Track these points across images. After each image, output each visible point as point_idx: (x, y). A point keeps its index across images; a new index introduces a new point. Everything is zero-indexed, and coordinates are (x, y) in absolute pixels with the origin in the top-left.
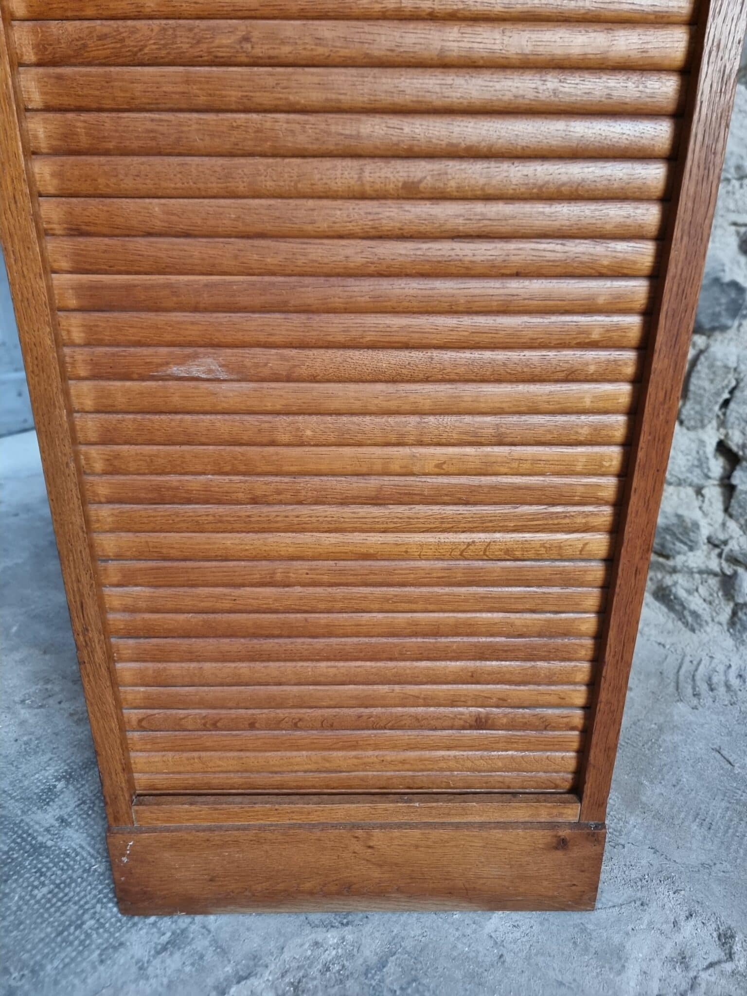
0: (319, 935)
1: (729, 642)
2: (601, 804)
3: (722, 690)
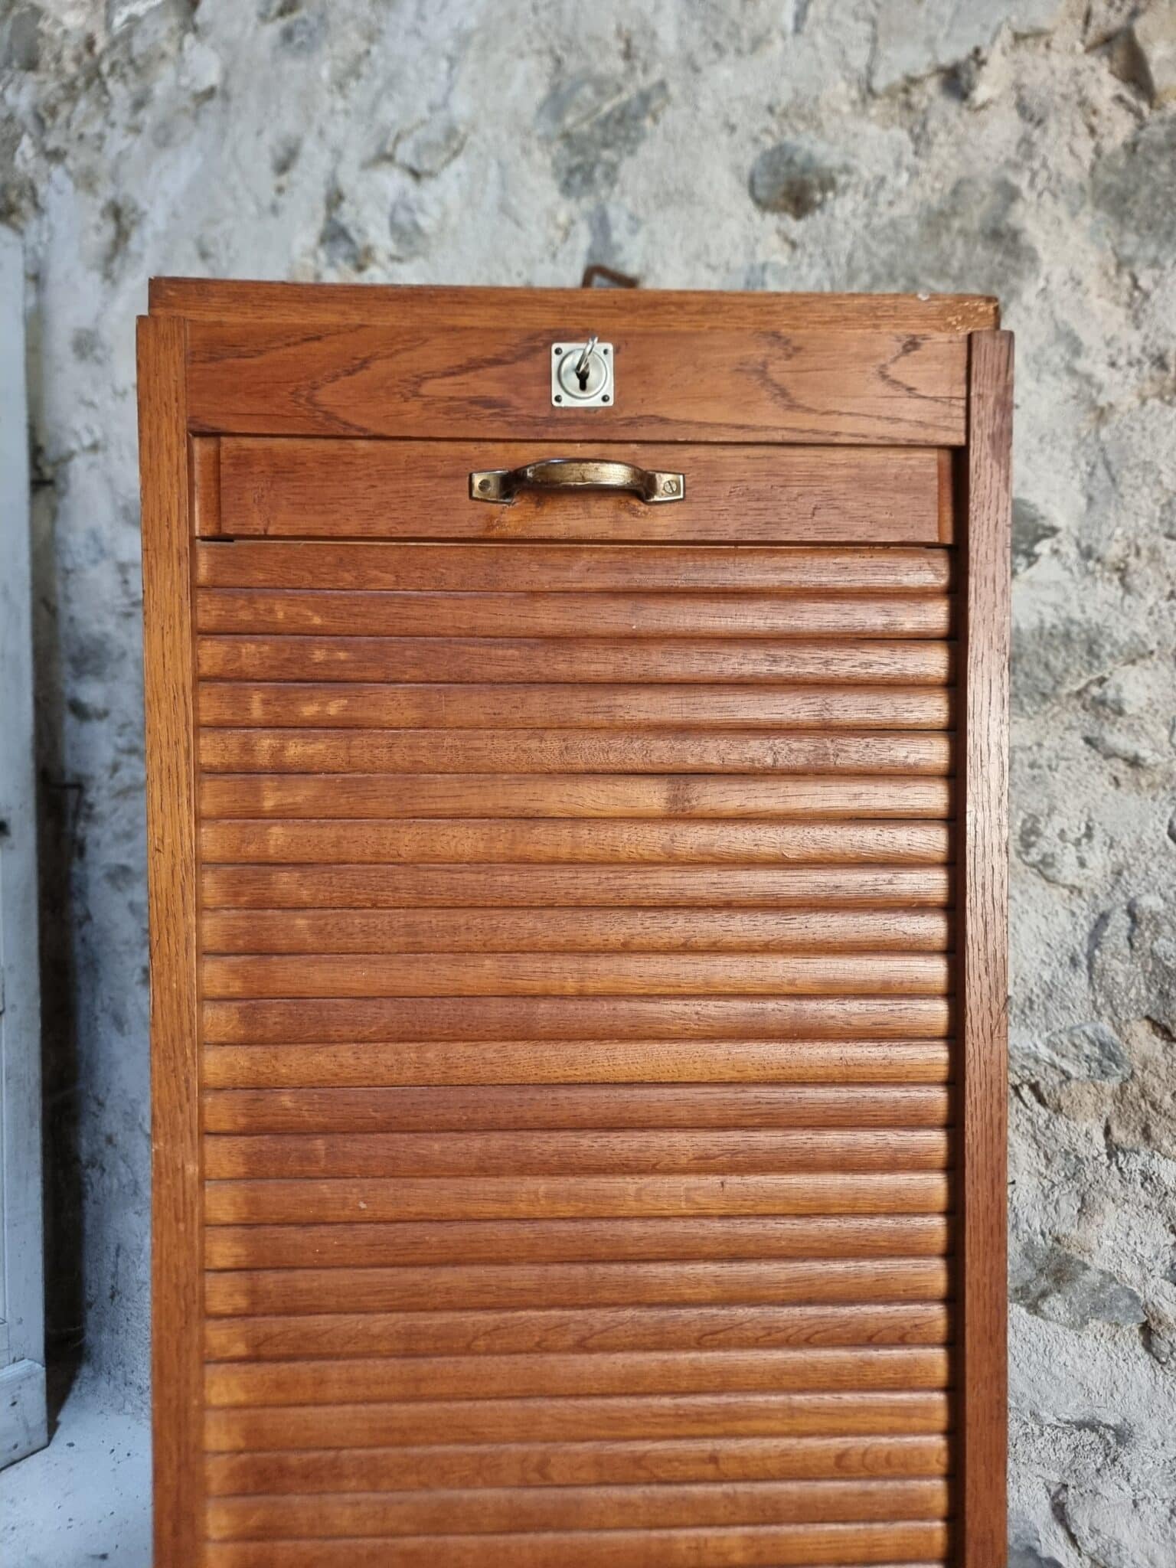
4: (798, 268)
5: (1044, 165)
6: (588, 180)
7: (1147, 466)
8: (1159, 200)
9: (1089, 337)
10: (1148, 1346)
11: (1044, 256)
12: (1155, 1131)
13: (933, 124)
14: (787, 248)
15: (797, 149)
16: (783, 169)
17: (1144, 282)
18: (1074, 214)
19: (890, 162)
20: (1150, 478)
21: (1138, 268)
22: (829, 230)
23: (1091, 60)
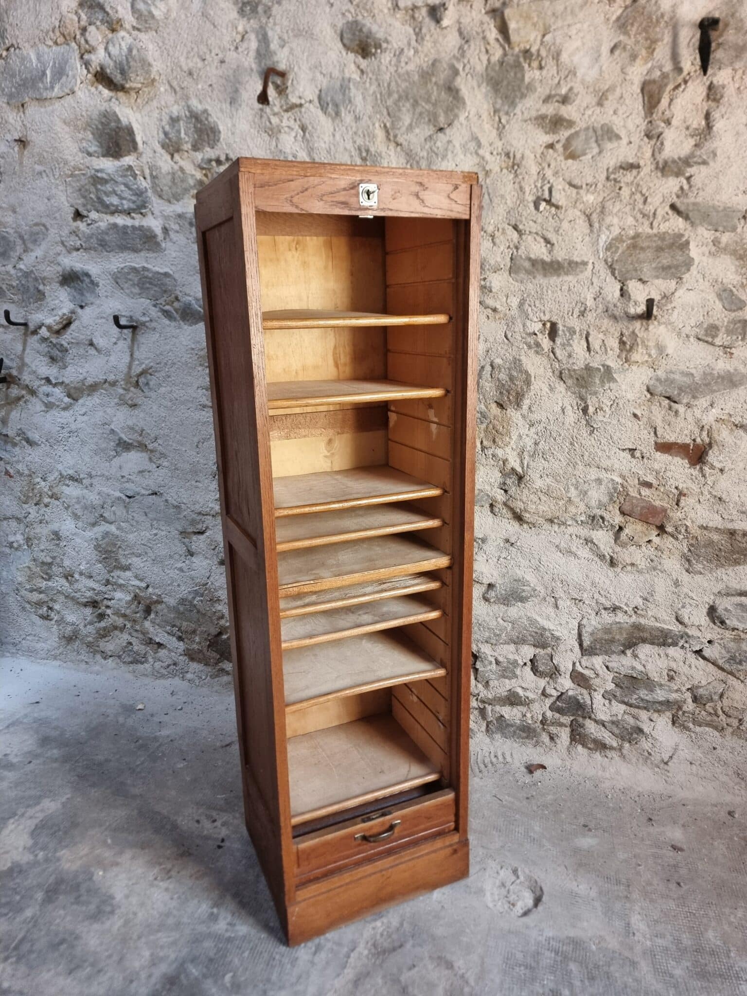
0: (373, 925)
1: (488, 740)
2: (465, 832)
3: (490, 765)
4: (364, 83)
5: (469, 62)
6: (254, 10)
7: (502, 196)
8: (510, 87)
9: (484, 141)
10: (492, 511)
11: (468, 102)
12: (497, 440)
13: (424, 30)
14: (359, 72)
15: (364, 25)
16: (357, 33)
17: (503, 121)
18: (479, 86)
19: (405, 42)
20: (503, 201)
21: (501, 114)
22: (379, 70)
23: (487, 19)
